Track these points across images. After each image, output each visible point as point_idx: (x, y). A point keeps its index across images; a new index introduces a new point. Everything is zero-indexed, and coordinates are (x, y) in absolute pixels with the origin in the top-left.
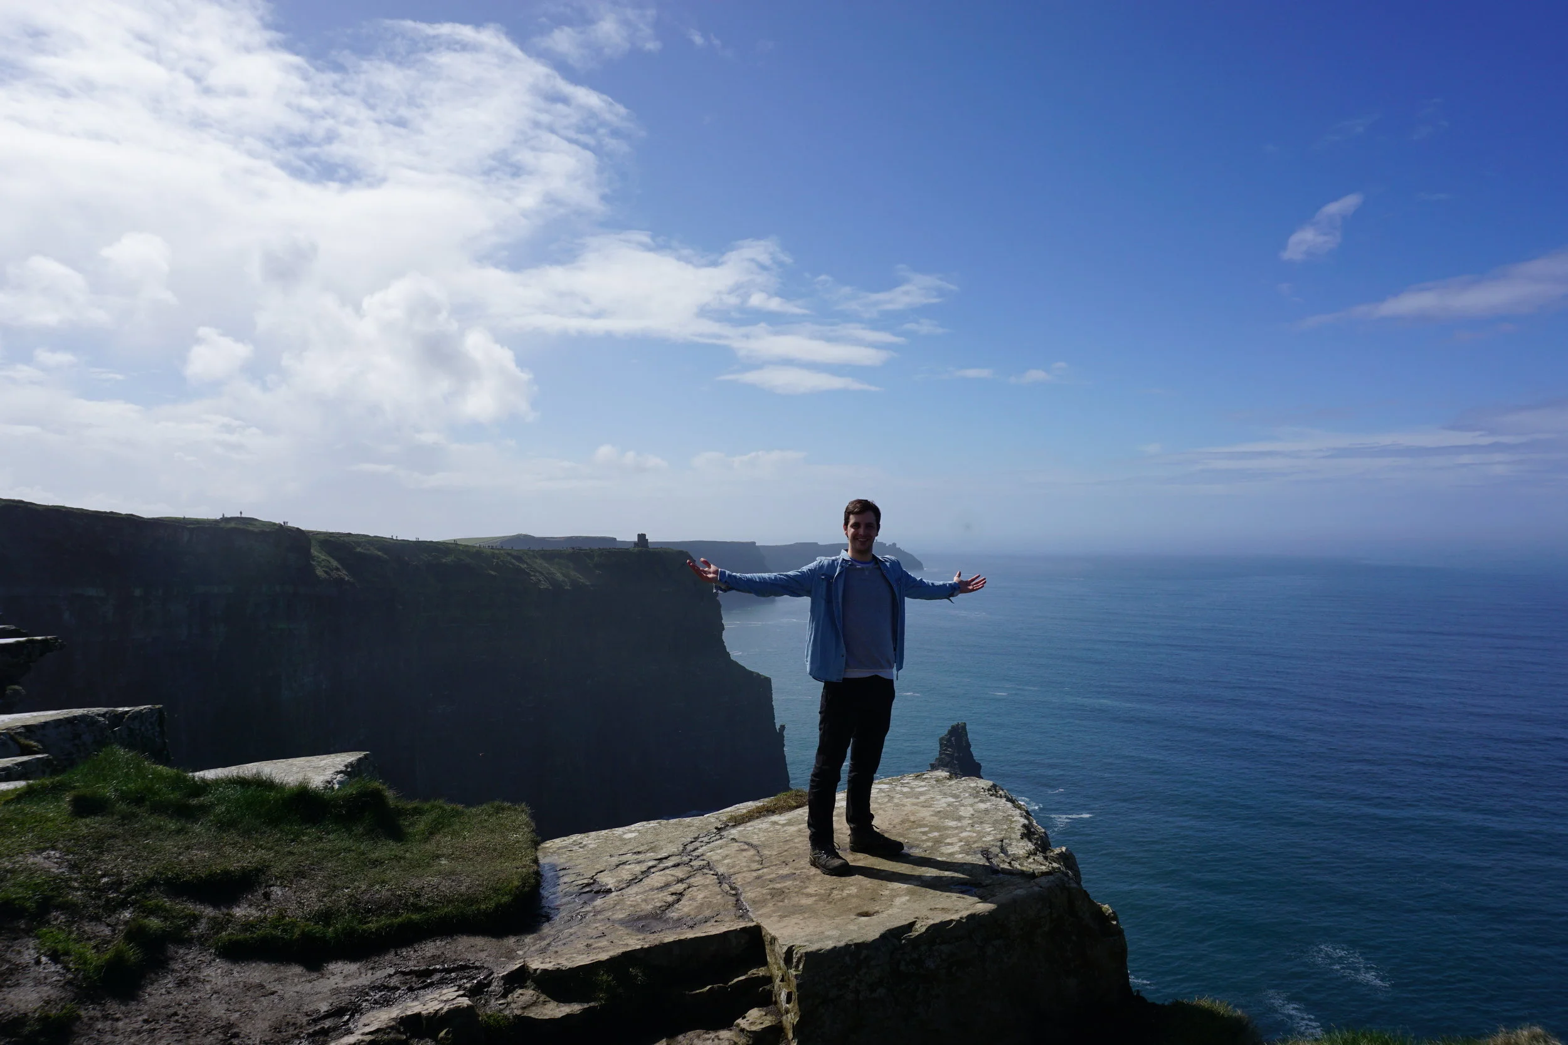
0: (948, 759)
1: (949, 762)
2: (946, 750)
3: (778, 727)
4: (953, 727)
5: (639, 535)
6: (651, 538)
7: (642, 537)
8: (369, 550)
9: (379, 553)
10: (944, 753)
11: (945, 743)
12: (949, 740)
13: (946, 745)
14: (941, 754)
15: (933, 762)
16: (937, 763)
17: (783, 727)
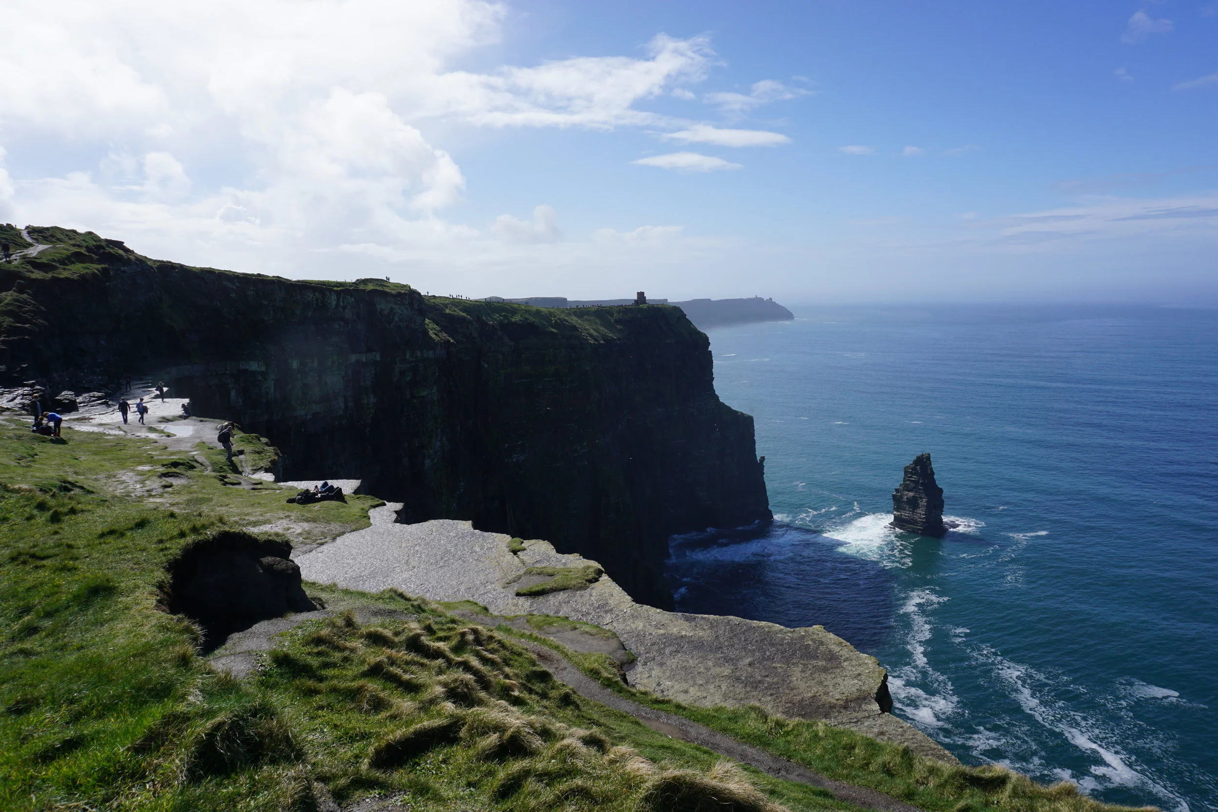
0: (913, 485)
1: (914, 488)
2: (911, 477)
3: (758, 459)
4: (918, 458)
5: (638, 293)
6: (648, 296)
7: (641, 295)
8: (455, 311)
9: (464, 314)
10: (909, 480)
11: (909, 472)
12: (914, 469)
13: (911, 473)
14: (904, 480)
15: (898, 487)
16: (901, 488)
17: (763, 459)
